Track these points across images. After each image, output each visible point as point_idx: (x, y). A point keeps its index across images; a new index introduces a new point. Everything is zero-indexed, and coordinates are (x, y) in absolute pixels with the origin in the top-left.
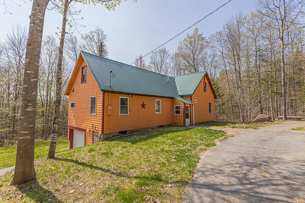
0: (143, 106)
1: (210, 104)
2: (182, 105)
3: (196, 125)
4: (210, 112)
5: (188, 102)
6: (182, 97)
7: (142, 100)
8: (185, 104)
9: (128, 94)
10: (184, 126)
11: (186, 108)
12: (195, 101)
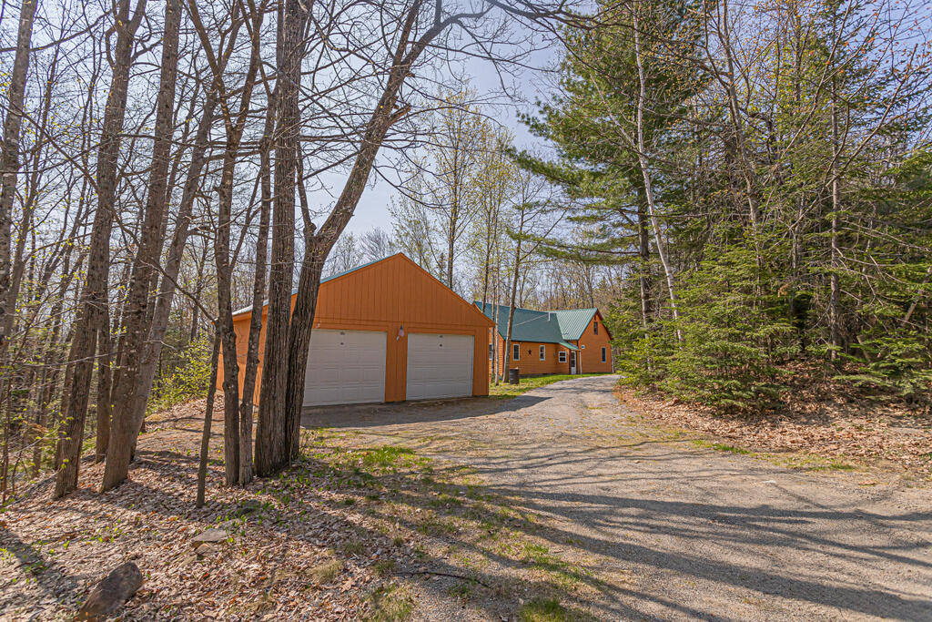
0: (530, 352)
1: (604, 350)
2: (567, 352)
3: (584, 373)
4: (604, 360)
5: (574, 348)
6: (567, 341)
7: (529, 347)
8: (570, 350)
9: (519, 342)
10: (570, 373)
11: (572, 355)
12: (583, 347)
